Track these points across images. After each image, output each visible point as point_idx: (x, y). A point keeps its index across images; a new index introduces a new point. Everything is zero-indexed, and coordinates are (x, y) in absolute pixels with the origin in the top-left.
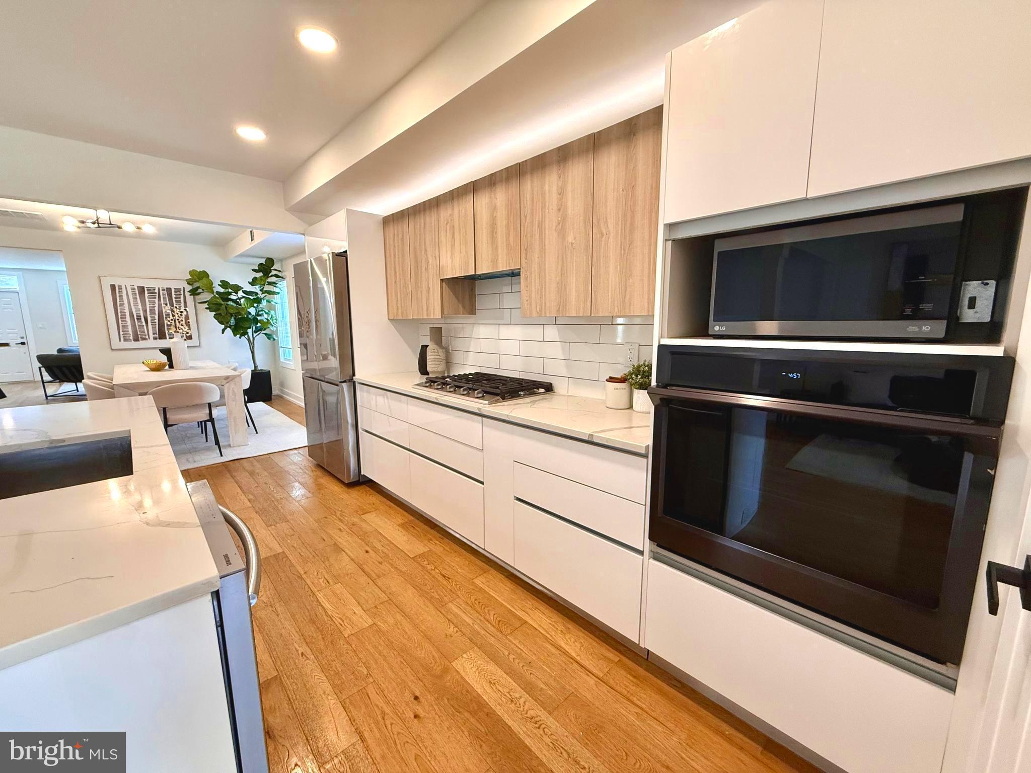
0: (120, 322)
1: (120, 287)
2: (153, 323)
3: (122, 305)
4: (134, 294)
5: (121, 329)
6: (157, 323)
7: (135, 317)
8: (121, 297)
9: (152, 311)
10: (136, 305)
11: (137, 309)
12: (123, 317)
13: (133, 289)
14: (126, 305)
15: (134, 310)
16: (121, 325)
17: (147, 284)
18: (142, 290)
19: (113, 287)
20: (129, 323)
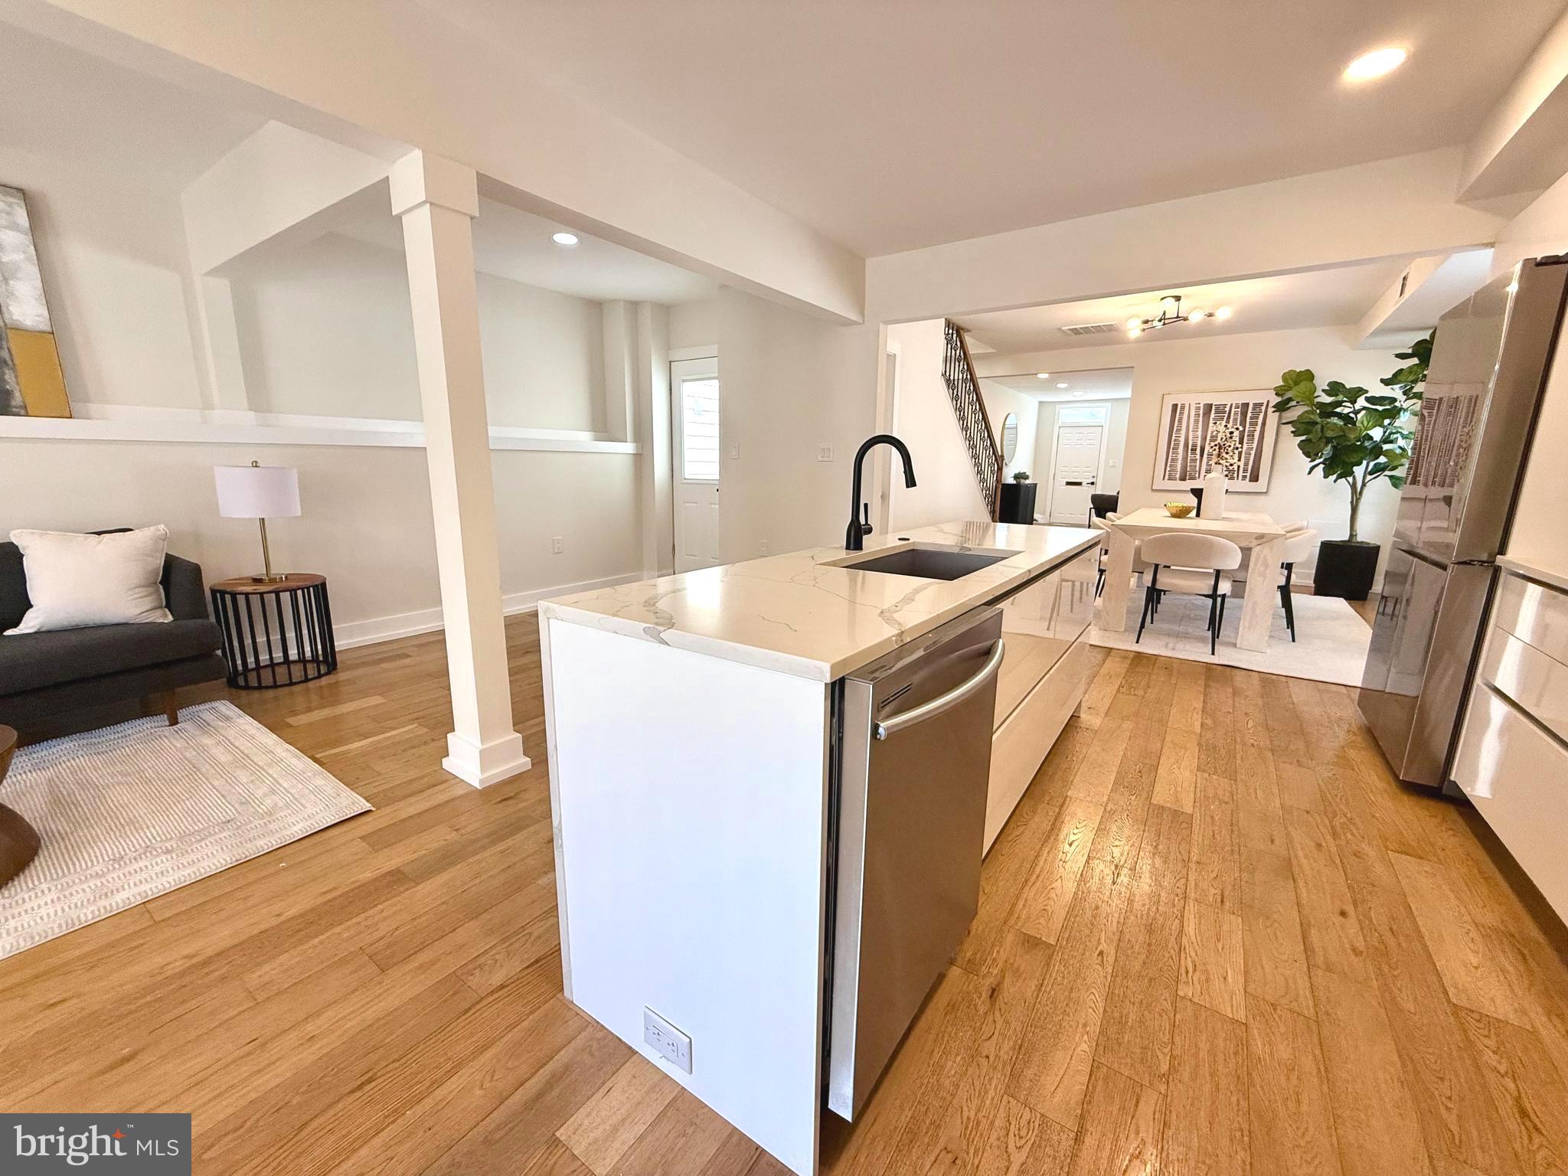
0: (1171, 454)
1: (1183, 407)
3: (1179, 431)
4: (1197, 415)
5: (1169, 464)
7: (1190, 448)
8: (1180, 420)
10: (1195, 430)
11: (1196, 437)
12: (1176, 448)
13: (1198, 408)
14: (1183, 432)
15: (1191, 438)
16: (1170, 459)
17: (1216, 400)
18: (1208, 408)
19: (1175, 406)
20: (1180, 457)
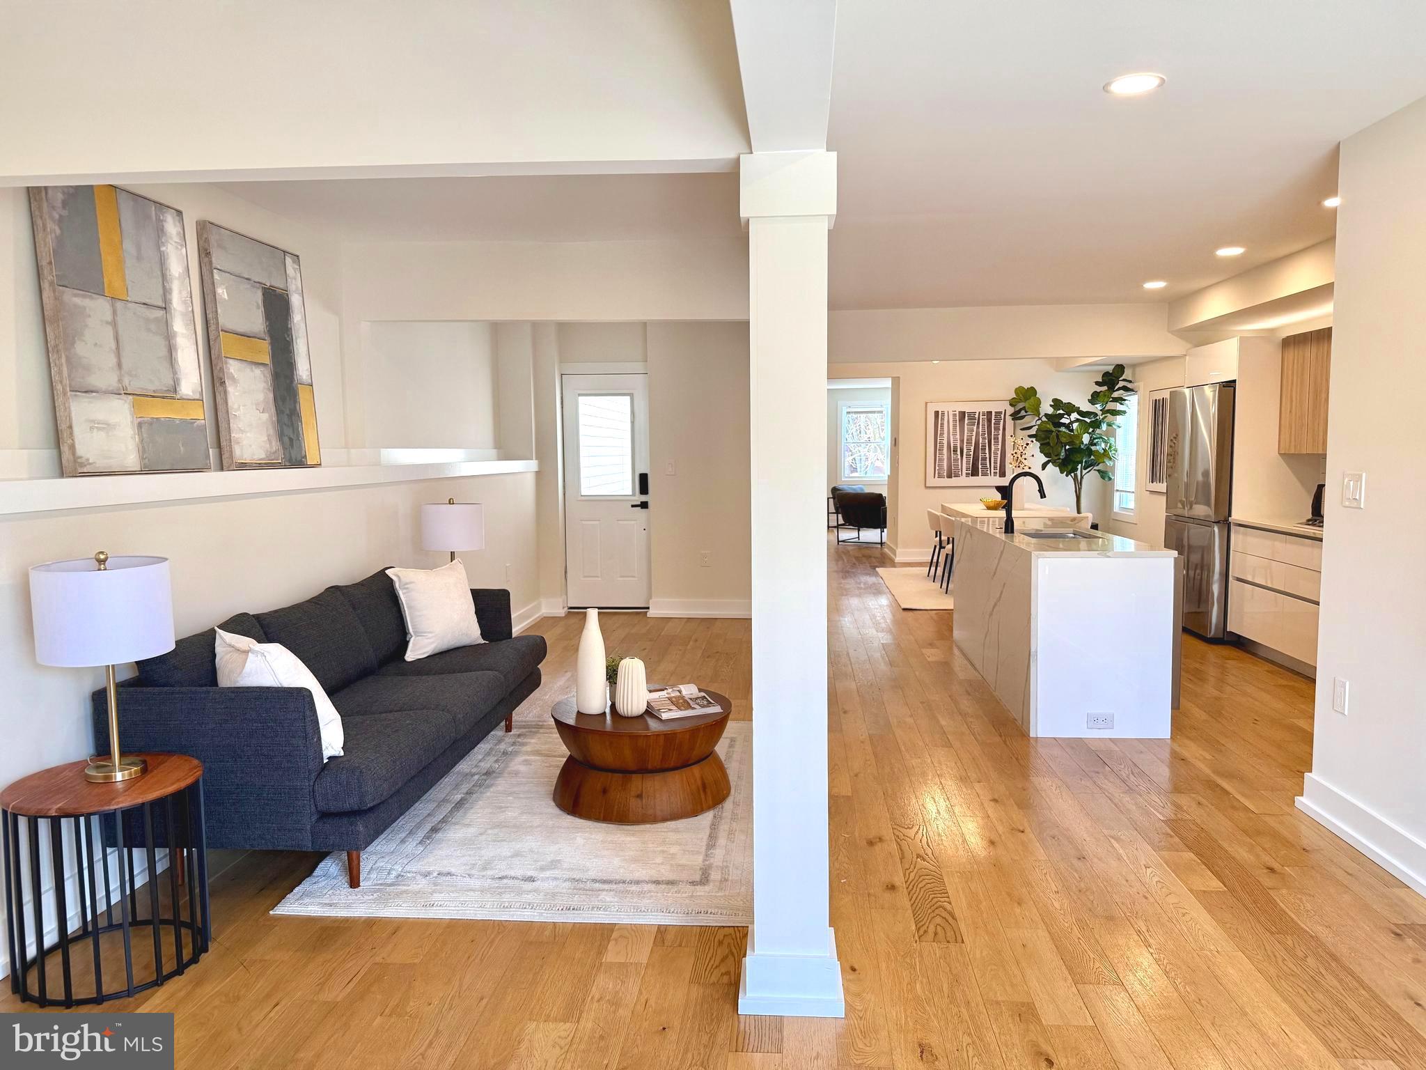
0: (938, 455)
1: (943, 414)
2: (968, 455)
3: (942, 434)
4: (955, 421)
5: (937, 463)
6: (972, 456)
7: (952, 449)
8: (942, 424)
9: (969, 442)
10: (954, 435)
11: (955, 440)
12: (941, 450)
13: (955, 415)
14: (945, 435)
15: (952, 441)
16: (937, 458)
17: (968, 408)
18: (963, 414)
19: (937, 413)
20: (945, 457)
